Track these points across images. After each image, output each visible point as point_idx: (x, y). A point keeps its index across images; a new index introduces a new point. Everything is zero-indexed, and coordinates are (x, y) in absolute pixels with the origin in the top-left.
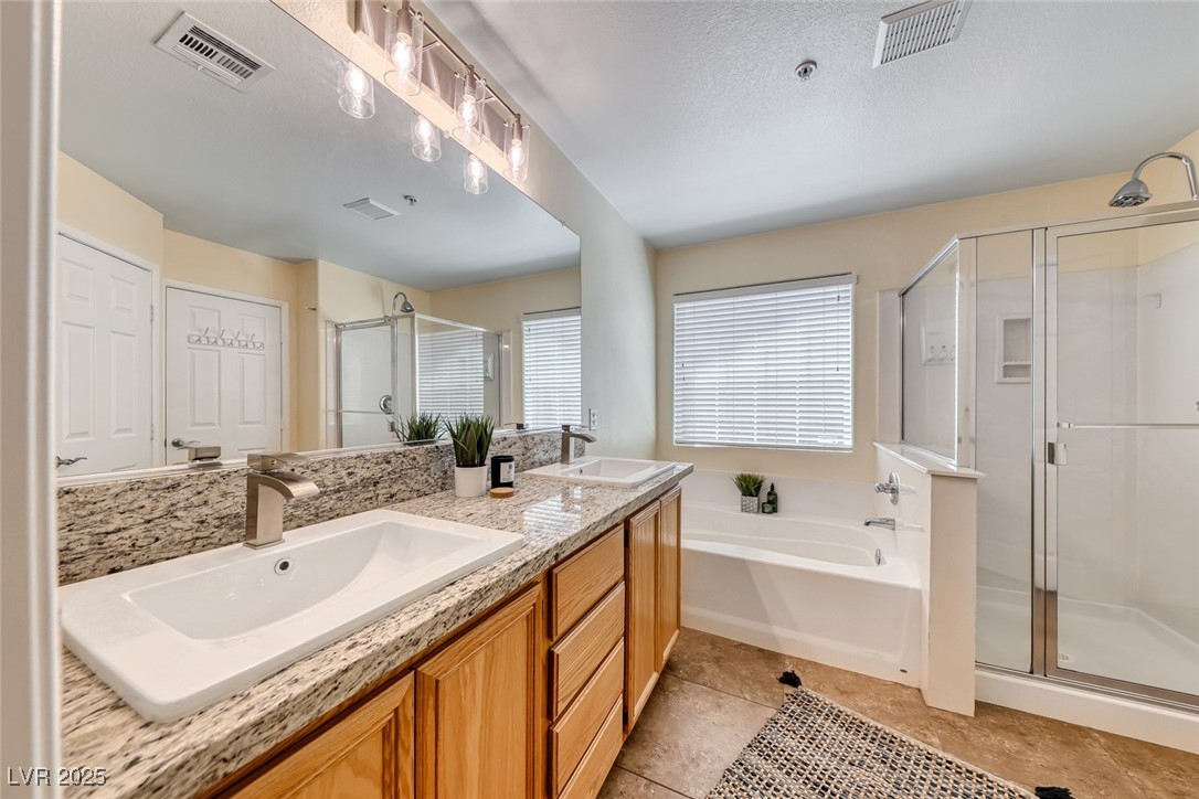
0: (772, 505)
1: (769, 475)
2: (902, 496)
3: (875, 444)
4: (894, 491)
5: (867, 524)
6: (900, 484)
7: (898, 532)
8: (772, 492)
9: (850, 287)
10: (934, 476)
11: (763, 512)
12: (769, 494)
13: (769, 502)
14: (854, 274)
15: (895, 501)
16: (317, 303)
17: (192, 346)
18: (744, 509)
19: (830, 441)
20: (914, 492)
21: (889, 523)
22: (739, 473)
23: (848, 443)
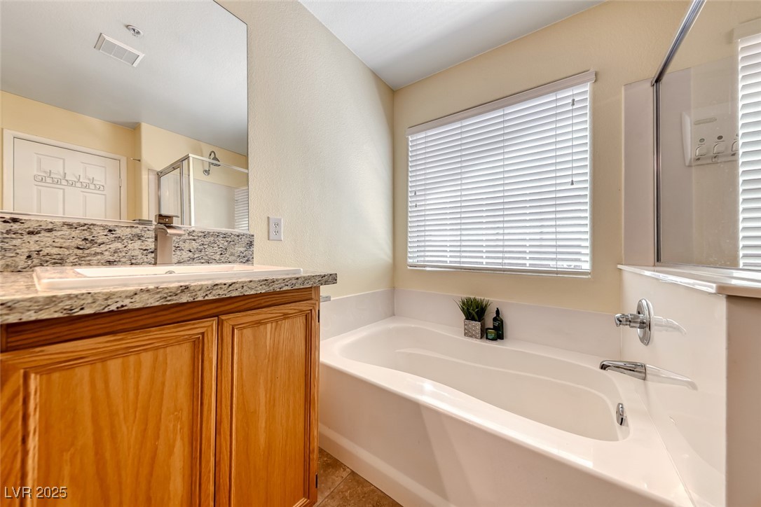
0: (497, 331)
1: (494, 299)
2: (655, 332)
3: (619, 266)
4: (645, 325)
5: (603, 367)
6: (656, 318)
7: (651, 384)
8: (498, 318)
9: (587, 87)
10: (730, 298)
11: (487, 338)
12: (495, 319)
13: (495, 328)
14: (592, 70)
15: (646, 340)
16: (140, 155)
17: (37, 183)
18: (468, 334)
19: (565, 264)
20: (677, 329)
21: (636, 370)
22: (465, 296)
23: (586, 266)
